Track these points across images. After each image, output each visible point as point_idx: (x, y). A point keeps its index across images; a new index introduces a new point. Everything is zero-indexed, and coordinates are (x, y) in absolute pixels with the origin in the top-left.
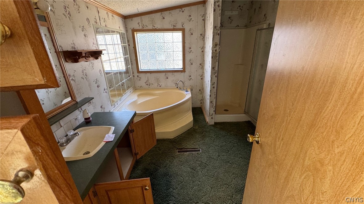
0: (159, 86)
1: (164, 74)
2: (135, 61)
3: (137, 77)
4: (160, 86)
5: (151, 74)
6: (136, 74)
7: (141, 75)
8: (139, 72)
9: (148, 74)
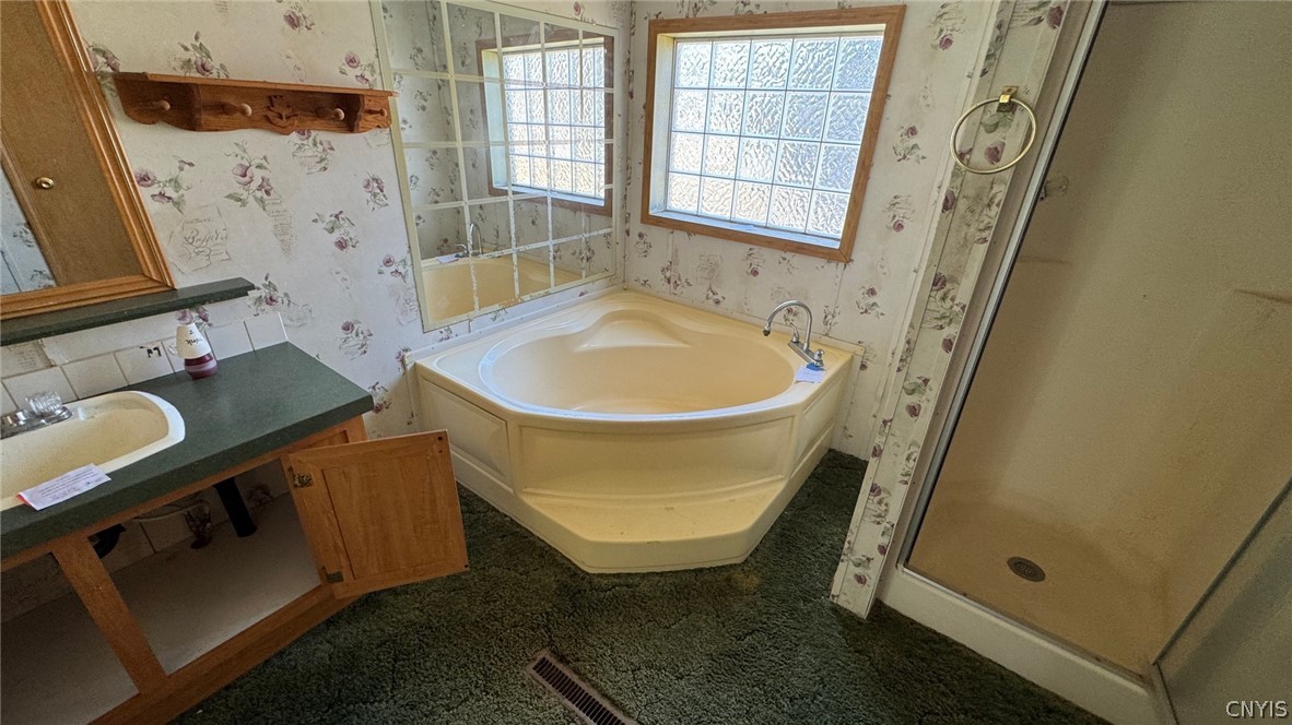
0: (711, 302)
1: (744, 248)
2: (642, 166)
3: (638, 239)
4: (717, 302)
5: (693, 238)
6: (636, 226)
7: (655, 234)
8: (647, 219)
9: (680, 236)
